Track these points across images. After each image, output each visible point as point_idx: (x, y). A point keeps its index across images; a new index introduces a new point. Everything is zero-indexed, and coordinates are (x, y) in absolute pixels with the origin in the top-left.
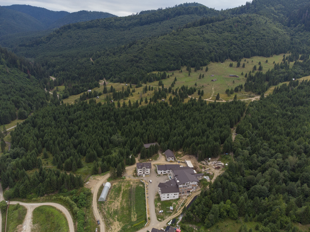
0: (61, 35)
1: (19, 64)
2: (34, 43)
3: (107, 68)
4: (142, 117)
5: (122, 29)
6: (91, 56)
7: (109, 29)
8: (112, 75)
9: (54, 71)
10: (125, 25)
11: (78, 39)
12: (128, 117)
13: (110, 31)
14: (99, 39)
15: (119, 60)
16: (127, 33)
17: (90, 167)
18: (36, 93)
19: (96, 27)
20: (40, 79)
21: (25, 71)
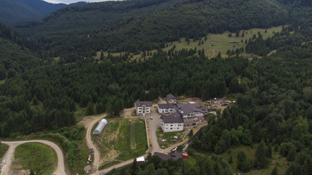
0: (59, 16)
1: (13, 36)
2: (30, 24)
3: (104, 41)
4: (141, 70)
5: (120, 11)
6: (88, 33)
7: (107, 12)
8: (109, 46)
9: (50, 46)
10: (123, 7)
11: (75, 21)
12: (126, 70)
13: (108, 13)
14: (97, 20)
15: (117, 33)
16: (125, 15)
17: (84, 111)
18: (30, 59)
19: (94, 9)
20: (34, 51)
21: (19, 43)
